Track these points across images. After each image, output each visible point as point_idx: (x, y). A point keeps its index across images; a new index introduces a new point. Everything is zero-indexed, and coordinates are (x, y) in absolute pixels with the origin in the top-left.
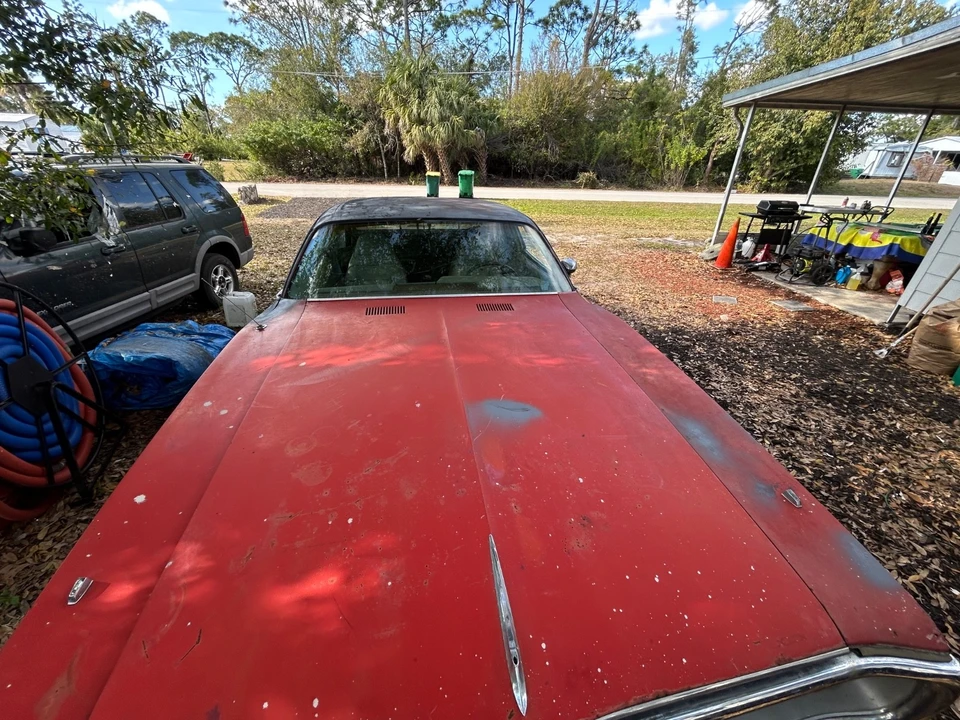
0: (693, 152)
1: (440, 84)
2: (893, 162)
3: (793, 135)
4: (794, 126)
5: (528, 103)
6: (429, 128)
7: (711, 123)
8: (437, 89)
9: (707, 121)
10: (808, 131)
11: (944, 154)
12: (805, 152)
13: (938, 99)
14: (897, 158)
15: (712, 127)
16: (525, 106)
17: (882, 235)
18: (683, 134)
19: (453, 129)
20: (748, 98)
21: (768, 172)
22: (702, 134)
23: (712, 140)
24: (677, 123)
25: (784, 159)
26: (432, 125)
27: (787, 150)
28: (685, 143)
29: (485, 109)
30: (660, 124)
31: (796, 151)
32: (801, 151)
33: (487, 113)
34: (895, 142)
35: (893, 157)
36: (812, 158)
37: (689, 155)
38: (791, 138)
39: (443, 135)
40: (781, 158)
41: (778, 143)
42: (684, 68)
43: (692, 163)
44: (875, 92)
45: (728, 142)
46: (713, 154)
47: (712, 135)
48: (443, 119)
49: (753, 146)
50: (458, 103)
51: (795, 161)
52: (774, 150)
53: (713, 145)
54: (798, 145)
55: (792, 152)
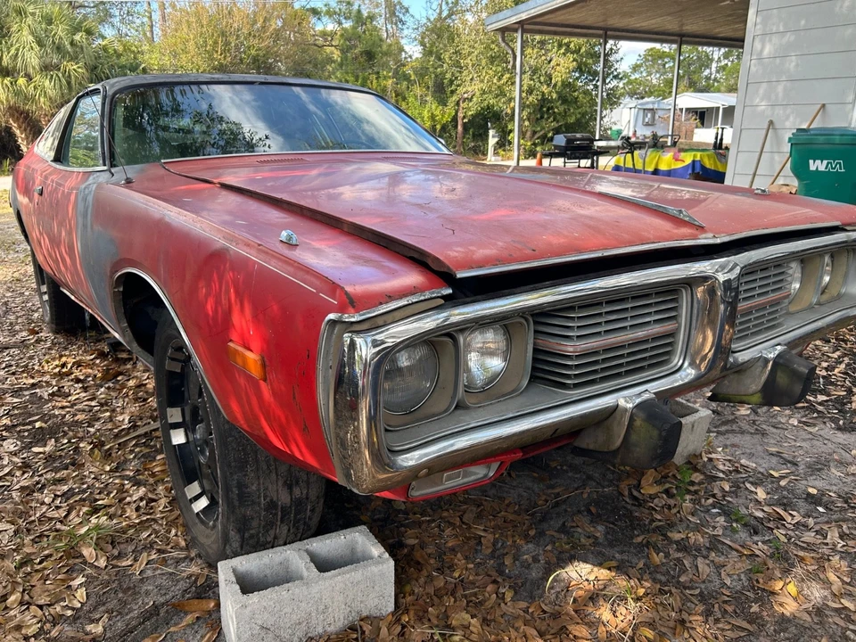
0: (437, 113)
1: (33, 14)
2: (647, 120)
3: (544, 88)
4: (542, 79)
5: (191, 46)
6: (22, 81)
7: (448, 76)
8: (30, 20)
9: (443, 74)
10: (559, 84)
11: (688, 110)
12: (562, 108)
13: (682, 25)
14: (649, 115)
15: (451, 82)
16: (185, 51)
17: (682, 154)
18: (418, 90)
19: (69, 83)
20: (514, 20)
21: (529, 134)
22: (441, 91)
23: (455, 98)
24: (406, 78)
25: (542, 117)
26: (29, 78)
27: (542, 107)
28: (424, 103)
29: (119, 56)
30: (385, 78)
31: (552, 108)
32: (557, 107)
33: (123, 60)
34: (643, 98)
35: (645, 116)
36: (570, 116)
37: (433, 117)
38: (543, 92)
39: (52, 93)
40: (539, 116)
41: (531, 99)
42: (393, 14)
43: (438, 127)
44: (631, 14)
45: (475, 99)
46: (460, 115)
47: (453, 92)
48: (46, 68)
49: (504, 103)
50: (72, 43)
51: (554, 120)
52: (528, 106)
53: (458, 104)
54: (551, 101)
55: (548, 110)
